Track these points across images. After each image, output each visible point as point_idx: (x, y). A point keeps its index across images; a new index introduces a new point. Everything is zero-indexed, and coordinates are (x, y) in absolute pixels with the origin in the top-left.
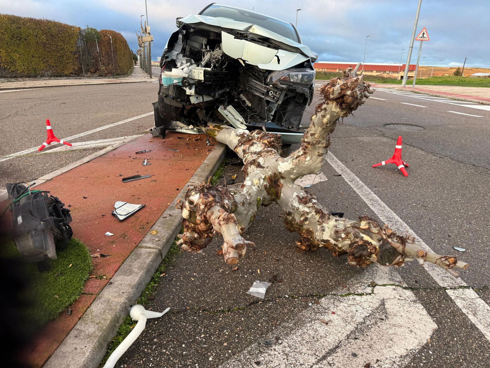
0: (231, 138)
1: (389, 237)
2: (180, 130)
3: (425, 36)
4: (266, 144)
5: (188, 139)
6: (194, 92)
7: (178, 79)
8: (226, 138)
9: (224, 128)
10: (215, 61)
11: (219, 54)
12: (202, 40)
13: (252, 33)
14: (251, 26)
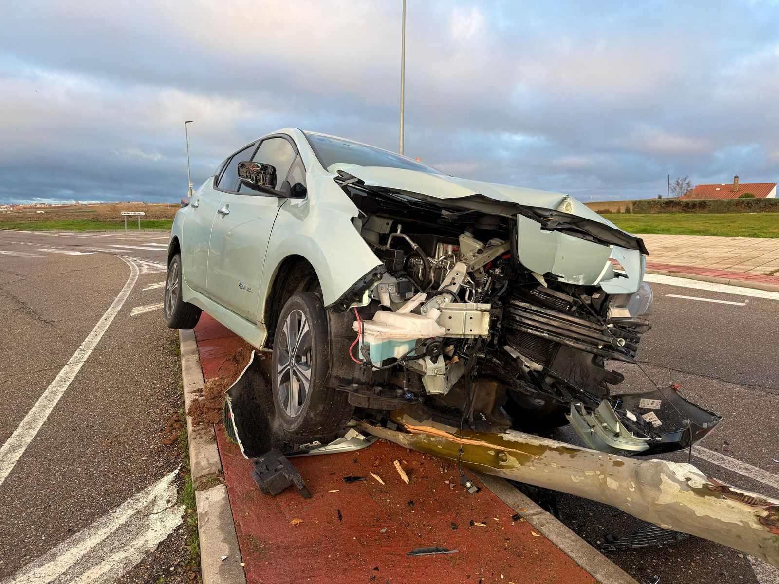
0: (665, 499)
5: (374, 476)
6: (444, 368)
7: (409, 342)
8: (615, 490)
9: (543, 449)
10: (470, 280)
11: (483, 264)
12: (382, 225)
13: (561, 214)
14: (565, 198)
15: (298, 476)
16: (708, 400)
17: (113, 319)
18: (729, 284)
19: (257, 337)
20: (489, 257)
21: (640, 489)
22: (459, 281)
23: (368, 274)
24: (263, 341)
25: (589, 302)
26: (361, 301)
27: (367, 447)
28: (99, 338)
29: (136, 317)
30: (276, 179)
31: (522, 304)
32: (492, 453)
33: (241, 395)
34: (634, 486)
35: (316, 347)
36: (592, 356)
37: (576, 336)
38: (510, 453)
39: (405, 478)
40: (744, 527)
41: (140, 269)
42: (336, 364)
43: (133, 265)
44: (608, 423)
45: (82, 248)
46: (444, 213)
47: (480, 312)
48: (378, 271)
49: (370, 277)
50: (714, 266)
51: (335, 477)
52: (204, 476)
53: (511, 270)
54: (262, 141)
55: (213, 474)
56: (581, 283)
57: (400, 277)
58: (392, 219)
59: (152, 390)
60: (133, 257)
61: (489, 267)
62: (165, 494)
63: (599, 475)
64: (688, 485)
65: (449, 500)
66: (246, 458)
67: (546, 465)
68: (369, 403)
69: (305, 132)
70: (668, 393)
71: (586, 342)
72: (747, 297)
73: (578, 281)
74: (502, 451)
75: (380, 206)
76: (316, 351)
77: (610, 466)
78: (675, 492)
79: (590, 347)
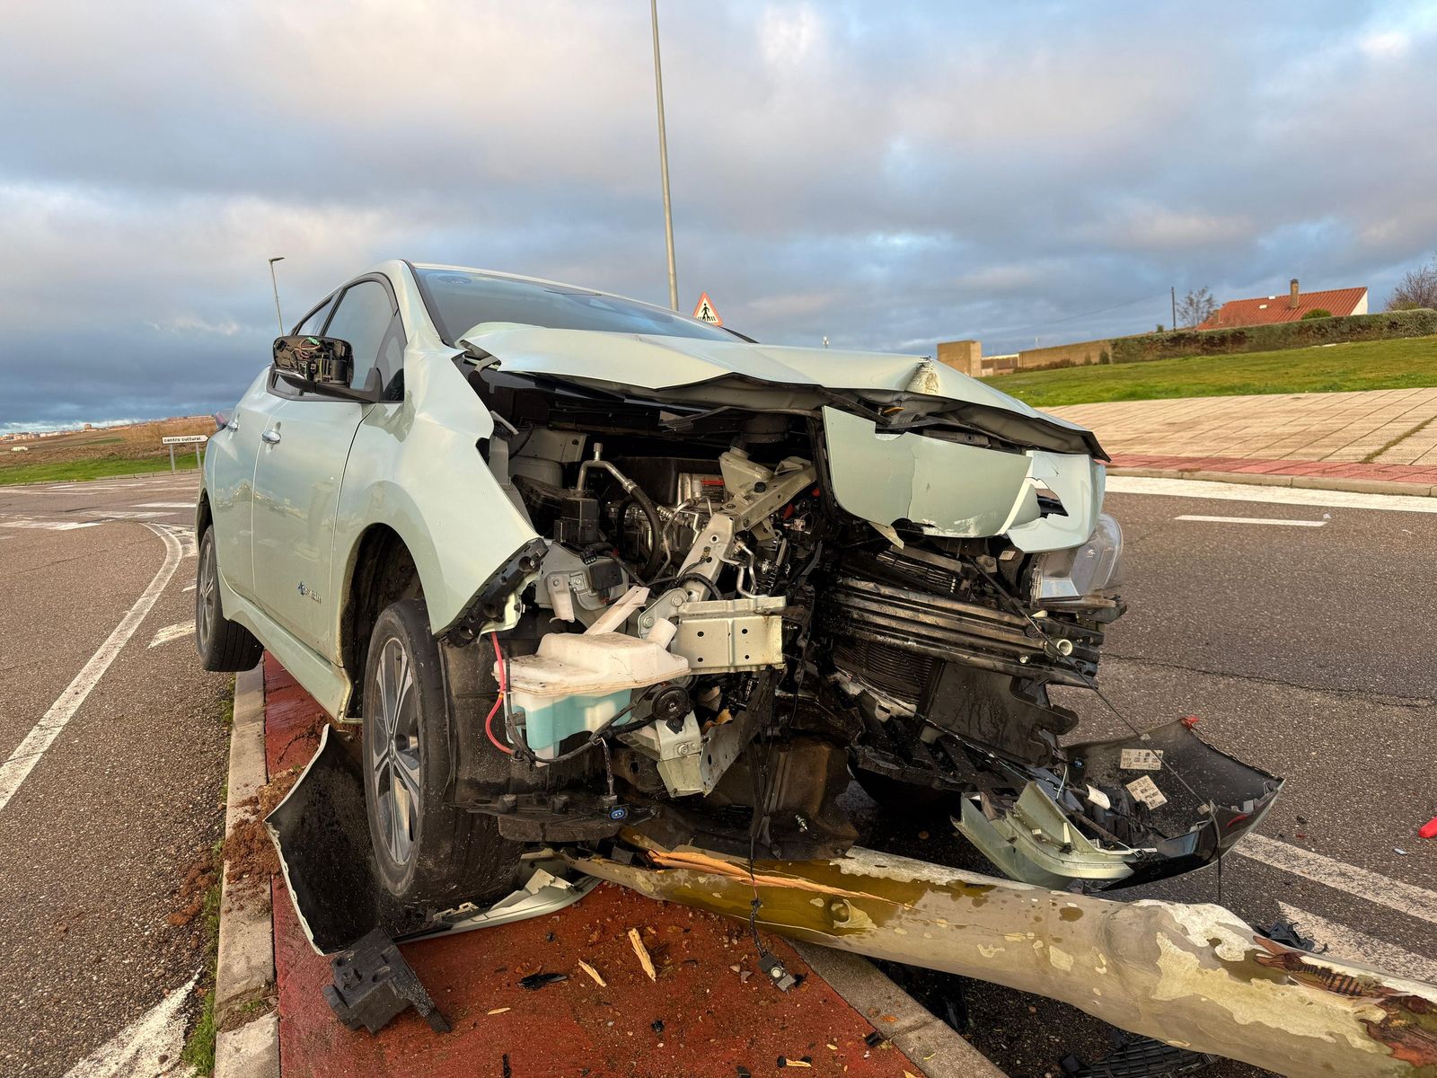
2: (480, 920)
3: (711, 313)
5: (587, 968)
6: (700, 739)
7: (615, 696)
8: (1067, 974)
9: (920, 887)
10: (745, 548)
11: (768, 513)
12: (563, 445)
13: (918, 397)
14: (923, 365)
15: (419, 989)
16: (1261, 728)
17: (115, 655)
18: (1291, 486)
19: (334, 694)
20: (779, 496)
21: (1116, 969)
22: (719, 555)
23: (509, 560)
24: (344, 703)
25: (994, 569)
26: (500, 619)
27: (576, 903)
28: (81, 699)
29: (162, 647)
30: (352, 367)
31: (863, 585)
32: (819, 903)
33: (303, 820)
34: (1104, 963)
35: (425, 720)
36: (1009, 679)
37: (973, 641)
38: (855, 902)
39: (649, 968)
40: (1338, 1046)
41: (184, 549)
42: (466, 754)
43: (172, 542)
44: (1045, 828)
45: (83, 514)
46: (664, 416)
47: (761, 617)
48: (530, 554)
49: (514, 567)
50: (1263, 454)
51: (505, 979)
52: (237, 997)
53: (824, 520)
54: (345, 290)
55: (255, 990)
56: (972, 534)
57: (589, 558)
58: (582, 431)
59: (166, 804)
60: (176, 524)
61: (780, 519)
62: (159, 1042)
63: (1033, 941)
64: (1215, 956)
65: (738, 1010)
66: (320, 952)
67: (927, 924)
68: (544, 831)
69: (414, 264)
70: (1175, 735)
71: (993, 653)
72: (1327, 509)
73: (966, 530)
74: (837, 899)
75: (556, 408)
76: (426, 728)
77: (1054, 922)
78: (1189, 973)
79: (1003, 661)
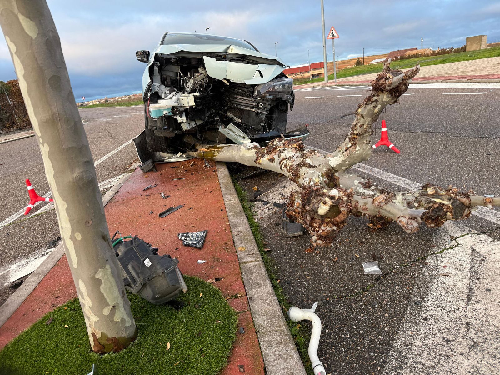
0: (242, 154)
1: (456, 194)
2: (169, 160)
3: (335, 34)
4: (296, 148)
5: (182, 166)
6: (186, 119)
8: (234, 155)
9: (224, 147)
11: (202, 79)
12: (176, 68)
13: (230, 53)
14: (229, 47)
20: (204, 75)
22: (190, 86)
27: (187, 159)
30: (149, 56)
32: (213, 152)
33: (140, 142)
37: (245, 104)
38: (216, 151)
46: (172, 59)
47: (193, 96)
51: (169, 167)
55: (133, 169)
57: (169, 87)
58: (179, 65)
63: (232, 151)
64: (248, 148)
66: (141, 162)
68: (162, 134)
77: (235, 147)
78: (244, 151)
